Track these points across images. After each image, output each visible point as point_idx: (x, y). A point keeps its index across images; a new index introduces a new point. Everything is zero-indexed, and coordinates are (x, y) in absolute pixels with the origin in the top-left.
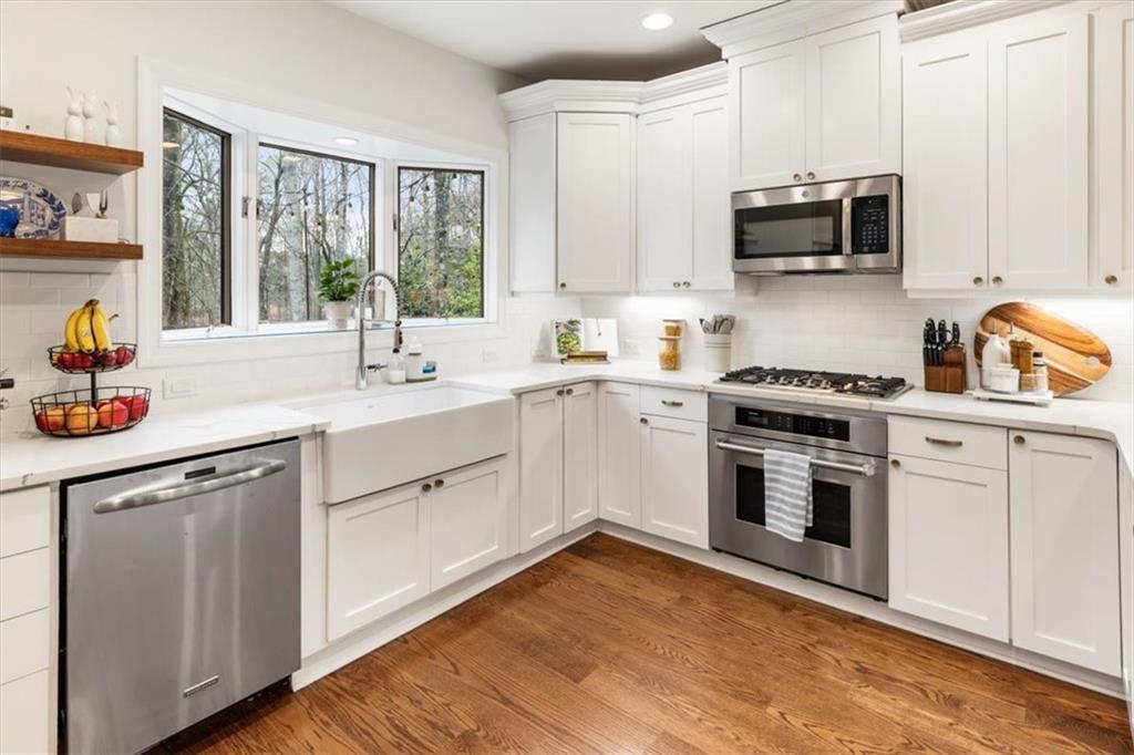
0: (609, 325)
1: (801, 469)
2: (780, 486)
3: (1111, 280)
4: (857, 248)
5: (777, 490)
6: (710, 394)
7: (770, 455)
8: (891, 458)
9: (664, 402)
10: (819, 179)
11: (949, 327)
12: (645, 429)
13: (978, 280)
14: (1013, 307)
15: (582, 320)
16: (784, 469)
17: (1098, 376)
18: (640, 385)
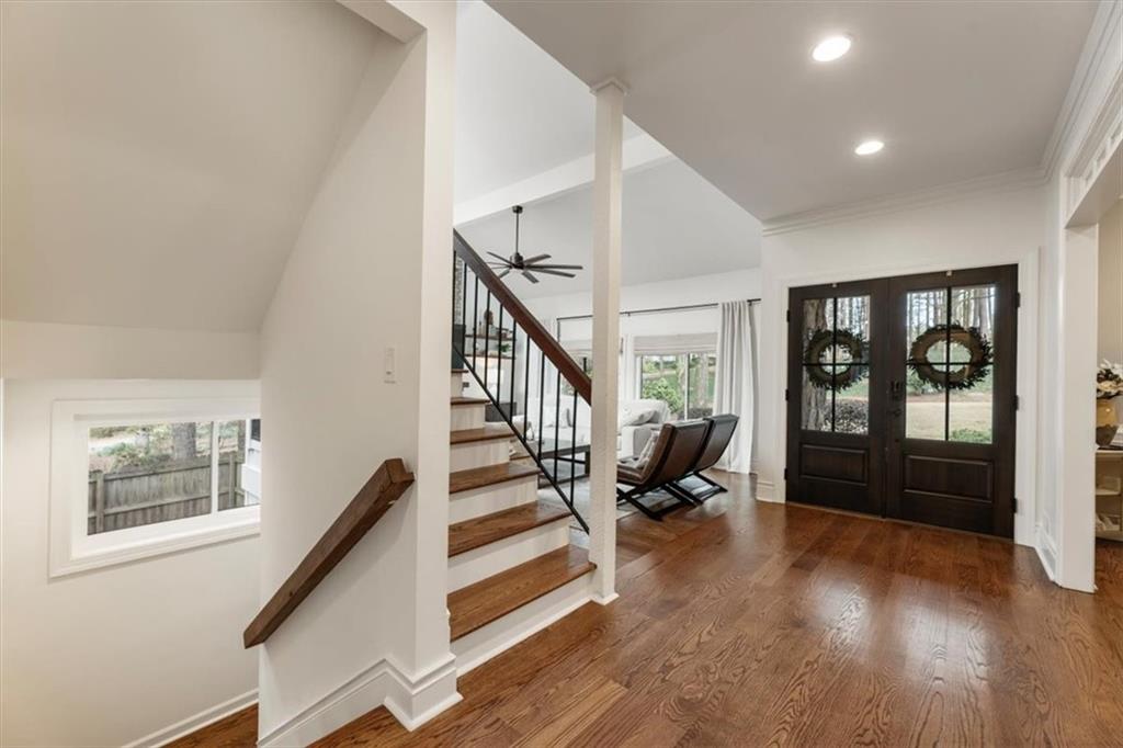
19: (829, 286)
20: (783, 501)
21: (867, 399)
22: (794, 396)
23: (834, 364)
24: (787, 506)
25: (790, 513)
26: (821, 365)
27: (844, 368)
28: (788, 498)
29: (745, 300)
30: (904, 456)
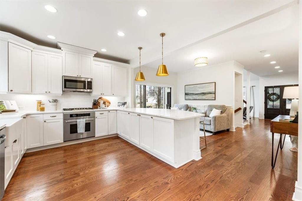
0: (14, 102)
1: (84, 121)
2: (80, 125)
3: (113, 94)
4: (88, 89)
5: (80, 126)
6: (63, 113)
7: (78, 121)
8: (96, 117)
9: (51, 116)
10: (81, 77)
11: (96, 100)
12: (46, 123)
13: (101, 94)
14: (101, 97)
15: (4, 101)
16: (81, 122)
17: (109, 105)
18: (43, 114)
19: (272, 86)
20: (264, 119)
21: (279, 104)
22: (266, 104)
23: (273, 98)
24: (265, 119)
25: (265, 120)
26: (271, 98)
27: (275, 99)
28: (265, 118)
29: (252, 86)
30: (286, 111)
